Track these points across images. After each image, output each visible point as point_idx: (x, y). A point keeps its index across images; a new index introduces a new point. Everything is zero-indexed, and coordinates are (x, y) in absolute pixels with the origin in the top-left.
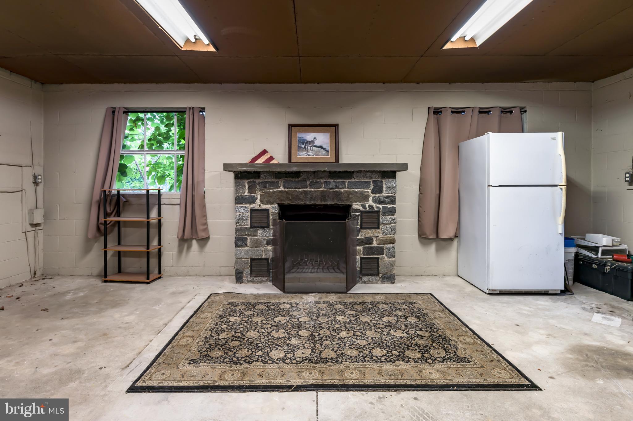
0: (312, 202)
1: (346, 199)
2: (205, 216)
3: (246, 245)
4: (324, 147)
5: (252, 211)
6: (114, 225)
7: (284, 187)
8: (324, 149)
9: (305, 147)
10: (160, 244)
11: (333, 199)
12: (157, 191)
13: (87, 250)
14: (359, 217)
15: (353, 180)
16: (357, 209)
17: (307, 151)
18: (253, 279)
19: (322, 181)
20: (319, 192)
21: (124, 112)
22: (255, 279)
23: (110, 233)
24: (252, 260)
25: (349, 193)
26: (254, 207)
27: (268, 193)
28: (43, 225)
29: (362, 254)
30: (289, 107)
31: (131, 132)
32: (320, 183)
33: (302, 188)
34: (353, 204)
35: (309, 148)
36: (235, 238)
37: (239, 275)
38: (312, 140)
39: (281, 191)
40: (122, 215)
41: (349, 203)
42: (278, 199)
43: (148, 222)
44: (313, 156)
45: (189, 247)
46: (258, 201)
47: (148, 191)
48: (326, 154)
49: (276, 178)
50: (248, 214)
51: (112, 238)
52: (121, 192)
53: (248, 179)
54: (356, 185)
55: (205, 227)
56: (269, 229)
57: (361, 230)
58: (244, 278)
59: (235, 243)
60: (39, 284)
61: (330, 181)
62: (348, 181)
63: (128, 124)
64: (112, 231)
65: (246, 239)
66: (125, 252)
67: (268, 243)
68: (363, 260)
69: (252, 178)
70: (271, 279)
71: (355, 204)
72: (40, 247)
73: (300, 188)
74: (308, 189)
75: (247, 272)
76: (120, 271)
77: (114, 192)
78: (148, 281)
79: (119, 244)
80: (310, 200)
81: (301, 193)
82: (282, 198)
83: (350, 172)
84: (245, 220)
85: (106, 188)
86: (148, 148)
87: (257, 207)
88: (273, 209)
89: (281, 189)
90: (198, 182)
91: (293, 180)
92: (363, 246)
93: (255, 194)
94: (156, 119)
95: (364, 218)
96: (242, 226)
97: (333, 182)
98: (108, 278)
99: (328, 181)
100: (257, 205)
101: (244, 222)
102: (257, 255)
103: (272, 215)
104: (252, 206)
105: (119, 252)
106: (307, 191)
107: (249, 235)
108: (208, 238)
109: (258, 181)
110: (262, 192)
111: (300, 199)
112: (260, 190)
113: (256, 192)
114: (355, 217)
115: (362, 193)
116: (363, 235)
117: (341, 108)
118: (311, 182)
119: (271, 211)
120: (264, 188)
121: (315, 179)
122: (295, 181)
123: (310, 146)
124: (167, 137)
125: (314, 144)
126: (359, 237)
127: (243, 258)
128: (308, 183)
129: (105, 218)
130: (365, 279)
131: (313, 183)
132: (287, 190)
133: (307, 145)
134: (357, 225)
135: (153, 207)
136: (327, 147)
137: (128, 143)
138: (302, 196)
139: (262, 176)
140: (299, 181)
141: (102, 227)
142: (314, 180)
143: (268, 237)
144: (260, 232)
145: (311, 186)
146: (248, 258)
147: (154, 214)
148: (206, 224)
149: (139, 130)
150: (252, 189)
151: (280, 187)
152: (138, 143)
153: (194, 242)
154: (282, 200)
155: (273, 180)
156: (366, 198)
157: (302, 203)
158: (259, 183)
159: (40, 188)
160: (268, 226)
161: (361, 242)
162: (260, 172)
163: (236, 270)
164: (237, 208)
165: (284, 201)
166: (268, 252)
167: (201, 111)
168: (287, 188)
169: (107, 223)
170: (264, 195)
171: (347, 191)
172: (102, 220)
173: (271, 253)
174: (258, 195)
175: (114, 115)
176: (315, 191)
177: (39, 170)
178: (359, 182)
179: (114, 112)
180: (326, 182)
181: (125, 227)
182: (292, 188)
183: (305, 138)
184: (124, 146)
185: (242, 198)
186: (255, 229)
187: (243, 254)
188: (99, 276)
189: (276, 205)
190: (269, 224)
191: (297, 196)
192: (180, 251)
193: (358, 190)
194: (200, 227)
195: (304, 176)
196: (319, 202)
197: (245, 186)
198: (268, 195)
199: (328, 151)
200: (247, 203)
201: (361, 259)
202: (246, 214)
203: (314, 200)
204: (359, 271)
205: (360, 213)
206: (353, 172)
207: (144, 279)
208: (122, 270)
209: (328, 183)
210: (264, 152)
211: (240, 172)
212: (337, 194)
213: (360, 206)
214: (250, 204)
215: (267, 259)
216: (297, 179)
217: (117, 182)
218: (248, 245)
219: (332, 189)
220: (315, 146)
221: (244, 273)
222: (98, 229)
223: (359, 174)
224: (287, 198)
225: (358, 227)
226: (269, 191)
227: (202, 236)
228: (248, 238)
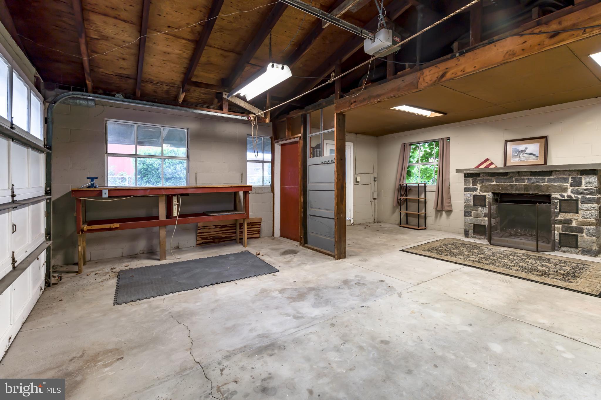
0: (517, 192)
1: (545, 190)
2: (450, 198)
3: (471, 216)
4: (534, 154)
5: (475, 196)
6: (404, 201)
7: (496, 182)
8: (534, 155)
9: (518, 155)
10: (425, 211)
11: (534, 190)
12: (424, 184)
13: (394, 212)
14: (558, 203)
15: (552, 177)
16: (556, 198)
17: (519, 157)
18: (475, 236)
19: (526, 178)
20: (523, 186)
21: (409, 145)
22: (477, 236)
23: (402, 205)
24: (474, 225)
25: (548, 187)
26: (476, 194)
27: (485, 186)
28: (377, 199)
29: (561, 231)
30: (506, 129)
31: (413, 154)
32: (524, 179)
33: (510, 182)
34: (552, 194)
35: (521, 155)
36: (464, 211)
37: (467, 232)
38: (524, 149)
39: (494, 185)
40: (408, 196)
41: (548, 193)
42: (492, 189)
43: (419, 200)
44: (524, 160)
45: (441, 215)
46: (478, 190)
47: (419, 184)
48: (536, 158)
49: (491, 176)
50: (472, 198)
51: (404, 207)
52: (408, 185)
53: (472, 177)
54: (555, 180)
55: (449, 204)
56: (486, 208)
57: (560, 213)
58: (470, 235)
59: (464, 214)
60: (376, 224)
61: (532, 178)
62: (547, 178)
63: (412, 150)
64: (403, 204)
65: (471, 212)
66: (410, 213)
67: (485, 216)
68: (562, 236)
69: (475, 177)
70: (487, 238)
71: (554, 194)
72: (376, 208)
73: (508, 183)
74: (514, 183)
75: (471, 231)
76: (407, 224)
77: (405, 185)
78: (419, 229)
79: (407, 210)
80: (516, 191)
81: (508, 186)
82: (495, 189)
83: (549, 171)
84: (470, 201)
85: (401, 183)
86: (421, 162)
87: (478, 194)
88: (489, 195)
89: (494, 183)
90: (445, 179)
91: (503, 178)
92: (562, 225)
93: (476, 186)
94: (426, 145)
95: (562, 204)
96: (468, 204)
97: (534, 179)
98: (402, 225)
99: (530, 178)
100: (478, 193)
101: (470, 202)
102: (478, 222)
103: (488, 199)
104: (474, 193)
105: (407, 213)
106: (513, 185)
107: (473, 210)
108: (451, 211)
109: (478, 178)
110: (481, 185)
111: (507, 190)
112: (480, 184)
113: (477, 185)
114: (554, 204)
115: (560, 187)
116: (561, 217)
117: (551, 123)
118: (516, 179)
119: (487, 196)
120: (482, 182)
121: (519, 176)
122: (504, 178)
123: (522, 154)
124: (431, 155)
125: (525, 152)
126: (559, 218)
127: (469, 223)
128: (514, 179)
129: (400, 197)
130: (564, 249)
131: (518, 180)
132: (498, 184)
133: (519, 153)
134: (556, 209)
135: (422, 194)
136: (537, 153)
137: (411, 160)
138: (509, 188)
139: (481, 175)
140: (507, 178)
141: (399, 201)
142: (519, 178)
143: (485, 212)
144: (480, 209)
145: (516, 181)
146: (472, 224)
147: (423, 196)
148: (450, 202)
149: (417, 152)
150: (474, 183)
151: (493, 182)
152: (416, 159)
153: (444, 213)
154: (494, 190)
155: (488, 178)
156: (565, 190)
157: (509, 192)
158: (479, 179)
159: (376, 183)
160: (485, 206)
161: (560, 222)
162: (480, 173)
163: (465, 229)
164: (466, 194)
165: (497, 191)
166: (485, 221)
167: (448, 139)
168: (499, 183)
169: (401, 199)
170: (482, 187)
171: (546, 185)
172: (399, 198)
173: (487, 222)
174: (479, 187)
175: (405, 147)
176: (520, 185)
177: (376, 175)
178: (558, 178)
179: (405, 145)
180: (528, 178)
181: (410, 202)
182: (502, 183)
183: (518, 149)
184: (410, 162)
185: (468, 188)
186: (476, 207)
187: (469, 221)
188: (398, 225)
189: (490, 193)
190: (486, 204)
191: (505, 187)
192: (436, 217)
193: (557, 184)
194: (446, 204)
195: (511, 175)
196: (522, 192)
197: (470, 181)
198: (484, 187)
199: (538, 157)
200: (471, 191)
201: (560, 234)
202: (470, 198)
203: (519, 190)
204: (558, 243)
205: (558, 201)
206: (552, 171)
207: (417, 228)
208: (408, 223)
209: (530, 179)
210: (487, 160)
211: (467, 173)
212: (538, 187)
213: (559, 196)
214: (474, 192)
215: (485, 226)
216: (505, 177)
217: (406, 180)
218: (472, 216)
219: (533, 183)
220: (526, 154)
221: (470, 232)
222: (398, 202)
223: (558, 172)
224: (499, 189)
225: (557, 211)
226: (486, 185)
227: (447, 209)
228: (472, 212)
